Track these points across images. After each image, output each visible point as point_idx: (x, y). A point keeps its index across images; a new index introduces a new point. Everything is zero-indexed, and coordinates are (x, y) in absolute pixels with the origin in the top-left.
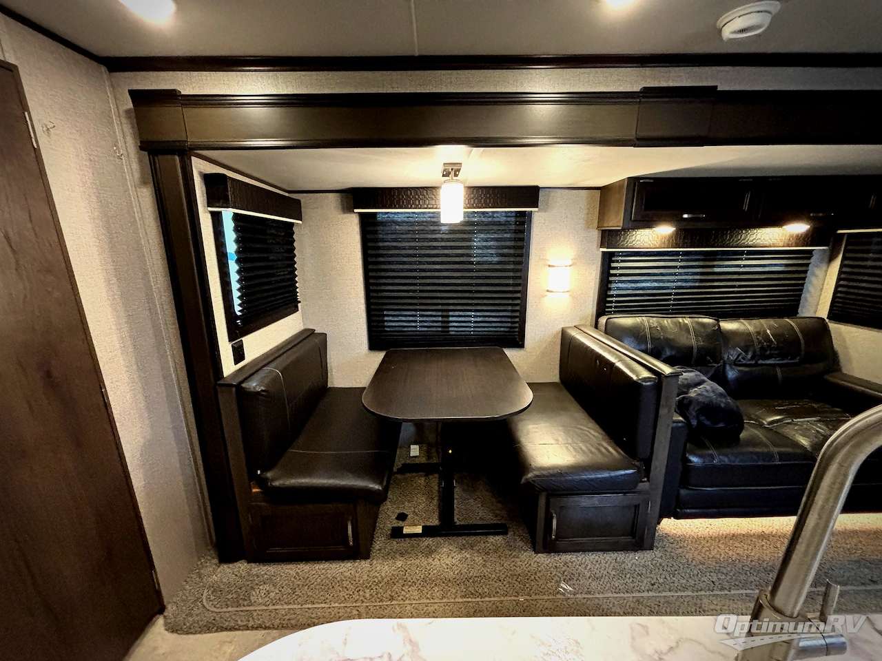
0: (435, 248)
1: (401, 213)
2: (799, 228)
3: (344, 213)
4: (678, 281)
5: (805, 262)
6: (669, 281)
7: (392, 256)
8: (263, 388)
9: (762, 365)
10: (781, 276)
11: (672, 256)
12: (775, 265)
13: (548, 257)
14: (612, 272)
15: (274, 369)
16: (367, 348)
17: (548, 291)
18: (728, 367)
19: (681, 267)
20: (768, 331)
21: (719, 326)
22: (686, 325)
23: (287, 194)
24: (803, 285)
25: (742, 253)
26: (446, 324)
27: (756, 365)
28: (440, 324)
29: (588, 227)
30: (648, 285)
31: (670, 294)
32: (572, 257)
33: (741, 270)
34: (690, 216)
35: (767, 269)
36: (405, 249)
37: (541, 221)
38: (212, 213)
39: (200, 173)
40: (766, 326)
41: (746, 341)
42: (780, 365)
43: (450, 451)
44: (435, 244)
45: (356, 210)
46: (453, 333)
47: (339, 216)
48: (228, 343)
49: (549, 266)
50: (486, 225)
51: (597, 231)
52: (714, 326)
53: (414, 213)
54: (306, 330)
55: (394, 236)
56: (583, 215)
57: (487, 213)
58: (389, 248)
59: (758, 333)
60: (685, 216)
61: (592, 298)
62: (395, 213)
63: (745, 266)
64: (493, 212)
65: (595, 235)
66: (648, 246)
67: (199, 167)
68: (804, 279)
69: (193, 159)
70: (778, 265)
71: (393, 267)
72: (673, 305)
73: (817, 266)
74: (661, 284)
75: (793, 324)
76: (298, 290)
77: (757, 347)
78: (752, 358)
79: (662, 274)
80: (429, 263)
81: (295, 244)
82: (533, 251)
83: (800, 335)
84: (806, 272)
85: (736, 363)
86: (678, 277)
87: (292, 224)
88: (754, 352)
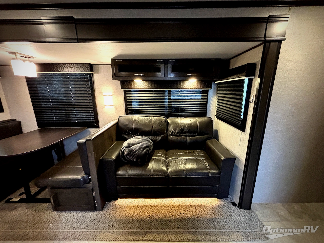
2: (194, 80)
4: (155, 102)
5: (206, 95)
6: (151, 102)
9: (181, 136)
11: (150, 92)
13: (102, 92)
14: (127, 98)
16: (37, 127)
17: (105, 105)
18: (169, 136)
19: (155, 96)
21: (165, 120)
22: (151, 120)
24: (206, 104)
27: (179, 136)
37: (97, 77)
41: (176, 126)
49: (103, 95)
50: (73, 79)
53: (43, 74)
64: (75, 74)
65: (119, 83)
73: (212, 97)
75: (197, 120)
77: (180, 129)
79: (148, 99)
82: (96, 89)
83: (198, 124)
85: (172, 136)
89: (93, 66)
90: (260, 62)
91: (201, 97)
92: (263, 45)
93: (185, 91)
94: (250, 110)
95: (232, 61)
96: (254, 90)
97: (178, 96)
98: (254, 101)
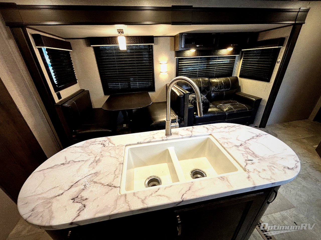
0: (122, 58)
1: (108, 46)
2: (230, 49)
3: (88, 47)
4: (199, 67)
5: (234, 60)
6: (196, 67)
7: (107, 62)
8: (69, 106)
9: (220, 91)
10: (228, 64)
11: (197, 59)
12: (226, 61)
13: (159, 61)
14: (179, 65)
15: (72, 101)
16: (104, 94)
17: (161, 72)
18: (212, 92)
19: (200, 63)
20: (222, 81)
21: (209, 80)
22: (200, 81)
23: (64, 40)
24: (233, 67)
25: (217, 57)
26: (129, 85)
27: (219, 91)
28: (127, 85)
29: (171, 50)
30: (190, 69)
31: (197, 71)
32: (167, 60)
33: (217, 63)
34: (199, 46)
35: (224, 62)
36: (111, 59)
37: (156, 48)
38: (38, 48)
39: (30, 34)
40: (222, 80)
41: (216, 84)
42: (225, 91)
43: (131, 120)
44: (121, 57)
45: (91, 46)
46: (132, 88)
47: (86, 48)
48: (55, 93)
49: (160, 64)
50: (138, 50)
51: (174, 51)
52: (208, 80)
53: (112, 46)
54: (81, 90)
55: (107, 55)
56: (169, 46)
57: (138, 45)
58: (106, 59)
59: (220, 82)
60: (198, 46)
61: (174, 74)
62: (106, 46)
63: (218, 62)
64: (140, 45)
65: (173, 53)
66: (189, 56)
67: (30, 32)
68: (234, 65)
69: (27, 29)
70: (227, 61)
71: (108, 66)
72: (198, 75)
73: (237, 61)
74: (194, 68)
75: (229, 79)
76: (76, 76)
77: (219, 86)
78: (218, 89)
79: (194, 65)
80: (120, 64)
81: (72, 59)
82: (155, 59)
83: (230, 82)
84: (234, 63)
85: (213, 91)
86: (199, 66)
87: (69, 51)
88: (218, 88)
89: (154, 38)
90: (289, 37)
91: (229, 62)
92: (292, 26)
93: (221, 57)
94: (276, 68)
95: (261, 34)
96: (281, 55)
97: (216, 62)
98: (280, 62)
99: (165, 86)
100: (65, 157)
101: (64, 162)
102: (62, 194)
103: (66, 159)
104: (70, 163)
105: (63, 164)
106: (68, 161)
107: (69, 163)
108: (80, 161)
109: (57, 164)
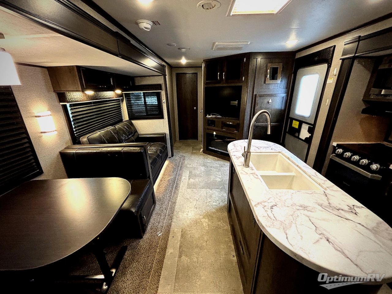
19: (94, 109)
24: (121, 111)
40: (123, 125)
42: (132, 136)
51: (54, 93)
65: (55, 96)
68: (120, 108)
75: (127, 123)
77: (126, 132)
78: (127, 136)
83: (130, 126)
90: (164, 84)
92: (163, 76)
94: (164, 107)
96: (163, 97)
99: (58, 156)
100: (314, 243)
101: (324, 241)
102: (360, 224)
103: (318, 241)
104: (320, 233)
105: (328, 240)
106: (318, 237)
107: (322, 234)
108: (312, 223)
109: (333, 248)
